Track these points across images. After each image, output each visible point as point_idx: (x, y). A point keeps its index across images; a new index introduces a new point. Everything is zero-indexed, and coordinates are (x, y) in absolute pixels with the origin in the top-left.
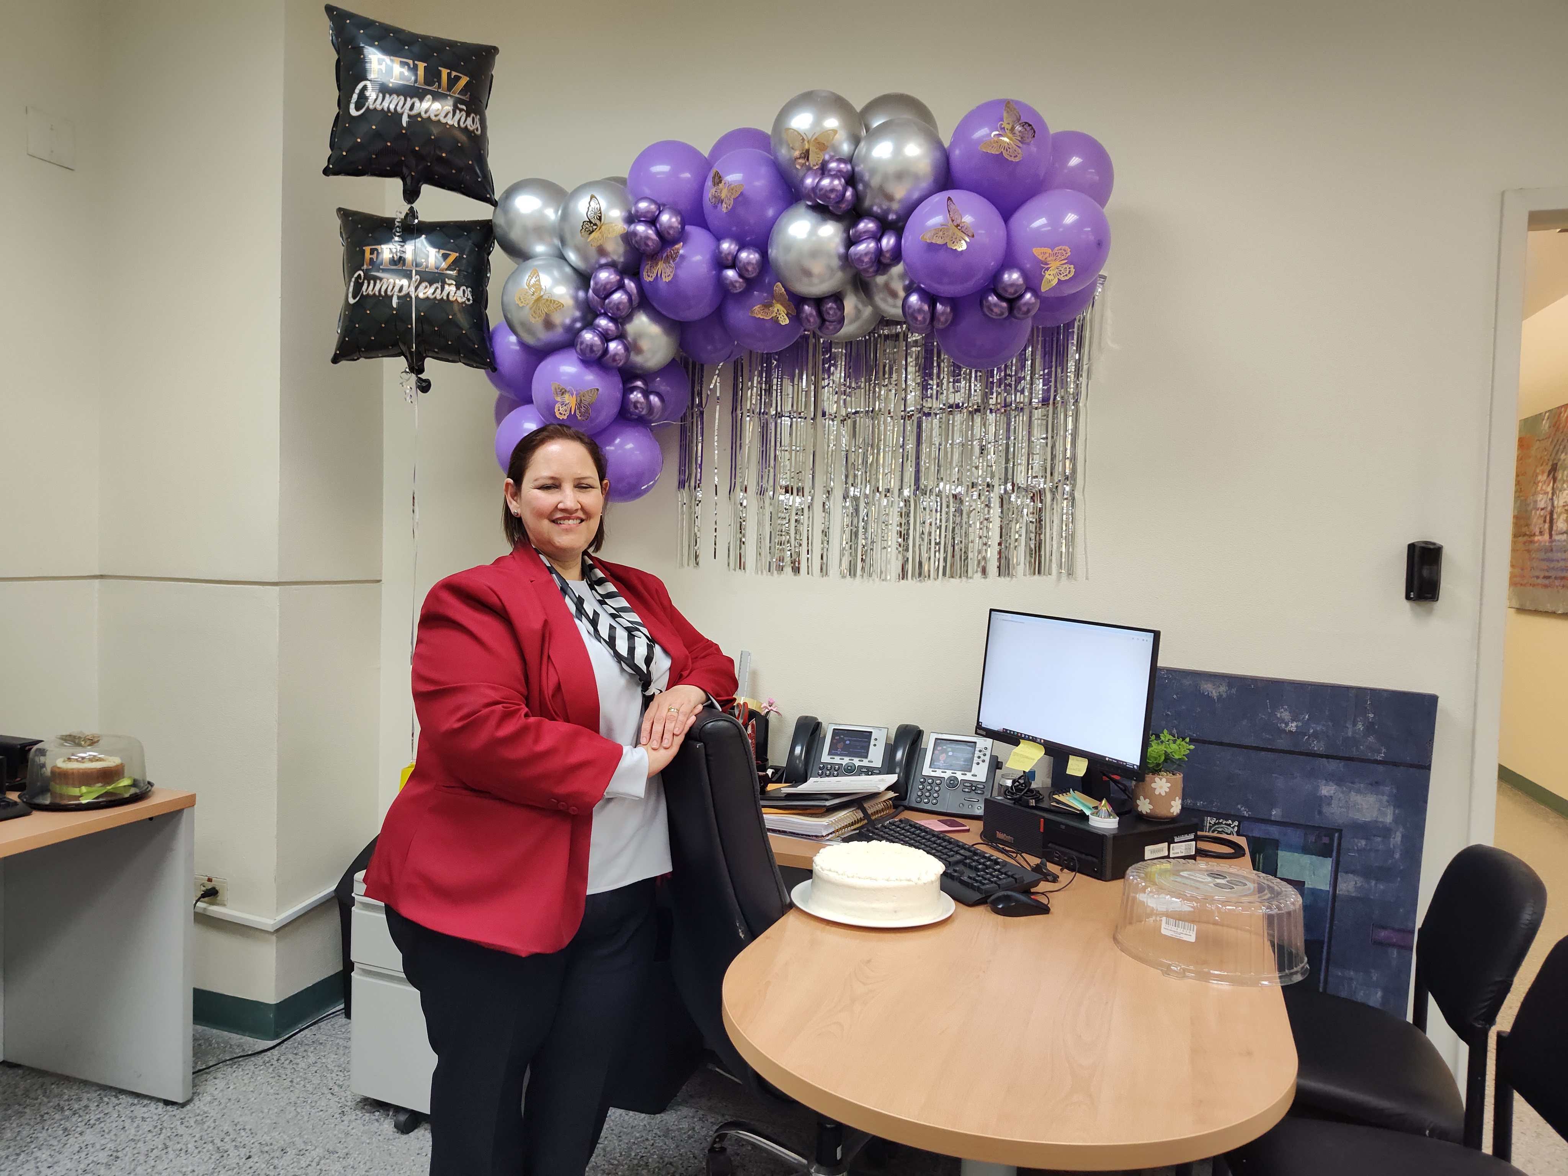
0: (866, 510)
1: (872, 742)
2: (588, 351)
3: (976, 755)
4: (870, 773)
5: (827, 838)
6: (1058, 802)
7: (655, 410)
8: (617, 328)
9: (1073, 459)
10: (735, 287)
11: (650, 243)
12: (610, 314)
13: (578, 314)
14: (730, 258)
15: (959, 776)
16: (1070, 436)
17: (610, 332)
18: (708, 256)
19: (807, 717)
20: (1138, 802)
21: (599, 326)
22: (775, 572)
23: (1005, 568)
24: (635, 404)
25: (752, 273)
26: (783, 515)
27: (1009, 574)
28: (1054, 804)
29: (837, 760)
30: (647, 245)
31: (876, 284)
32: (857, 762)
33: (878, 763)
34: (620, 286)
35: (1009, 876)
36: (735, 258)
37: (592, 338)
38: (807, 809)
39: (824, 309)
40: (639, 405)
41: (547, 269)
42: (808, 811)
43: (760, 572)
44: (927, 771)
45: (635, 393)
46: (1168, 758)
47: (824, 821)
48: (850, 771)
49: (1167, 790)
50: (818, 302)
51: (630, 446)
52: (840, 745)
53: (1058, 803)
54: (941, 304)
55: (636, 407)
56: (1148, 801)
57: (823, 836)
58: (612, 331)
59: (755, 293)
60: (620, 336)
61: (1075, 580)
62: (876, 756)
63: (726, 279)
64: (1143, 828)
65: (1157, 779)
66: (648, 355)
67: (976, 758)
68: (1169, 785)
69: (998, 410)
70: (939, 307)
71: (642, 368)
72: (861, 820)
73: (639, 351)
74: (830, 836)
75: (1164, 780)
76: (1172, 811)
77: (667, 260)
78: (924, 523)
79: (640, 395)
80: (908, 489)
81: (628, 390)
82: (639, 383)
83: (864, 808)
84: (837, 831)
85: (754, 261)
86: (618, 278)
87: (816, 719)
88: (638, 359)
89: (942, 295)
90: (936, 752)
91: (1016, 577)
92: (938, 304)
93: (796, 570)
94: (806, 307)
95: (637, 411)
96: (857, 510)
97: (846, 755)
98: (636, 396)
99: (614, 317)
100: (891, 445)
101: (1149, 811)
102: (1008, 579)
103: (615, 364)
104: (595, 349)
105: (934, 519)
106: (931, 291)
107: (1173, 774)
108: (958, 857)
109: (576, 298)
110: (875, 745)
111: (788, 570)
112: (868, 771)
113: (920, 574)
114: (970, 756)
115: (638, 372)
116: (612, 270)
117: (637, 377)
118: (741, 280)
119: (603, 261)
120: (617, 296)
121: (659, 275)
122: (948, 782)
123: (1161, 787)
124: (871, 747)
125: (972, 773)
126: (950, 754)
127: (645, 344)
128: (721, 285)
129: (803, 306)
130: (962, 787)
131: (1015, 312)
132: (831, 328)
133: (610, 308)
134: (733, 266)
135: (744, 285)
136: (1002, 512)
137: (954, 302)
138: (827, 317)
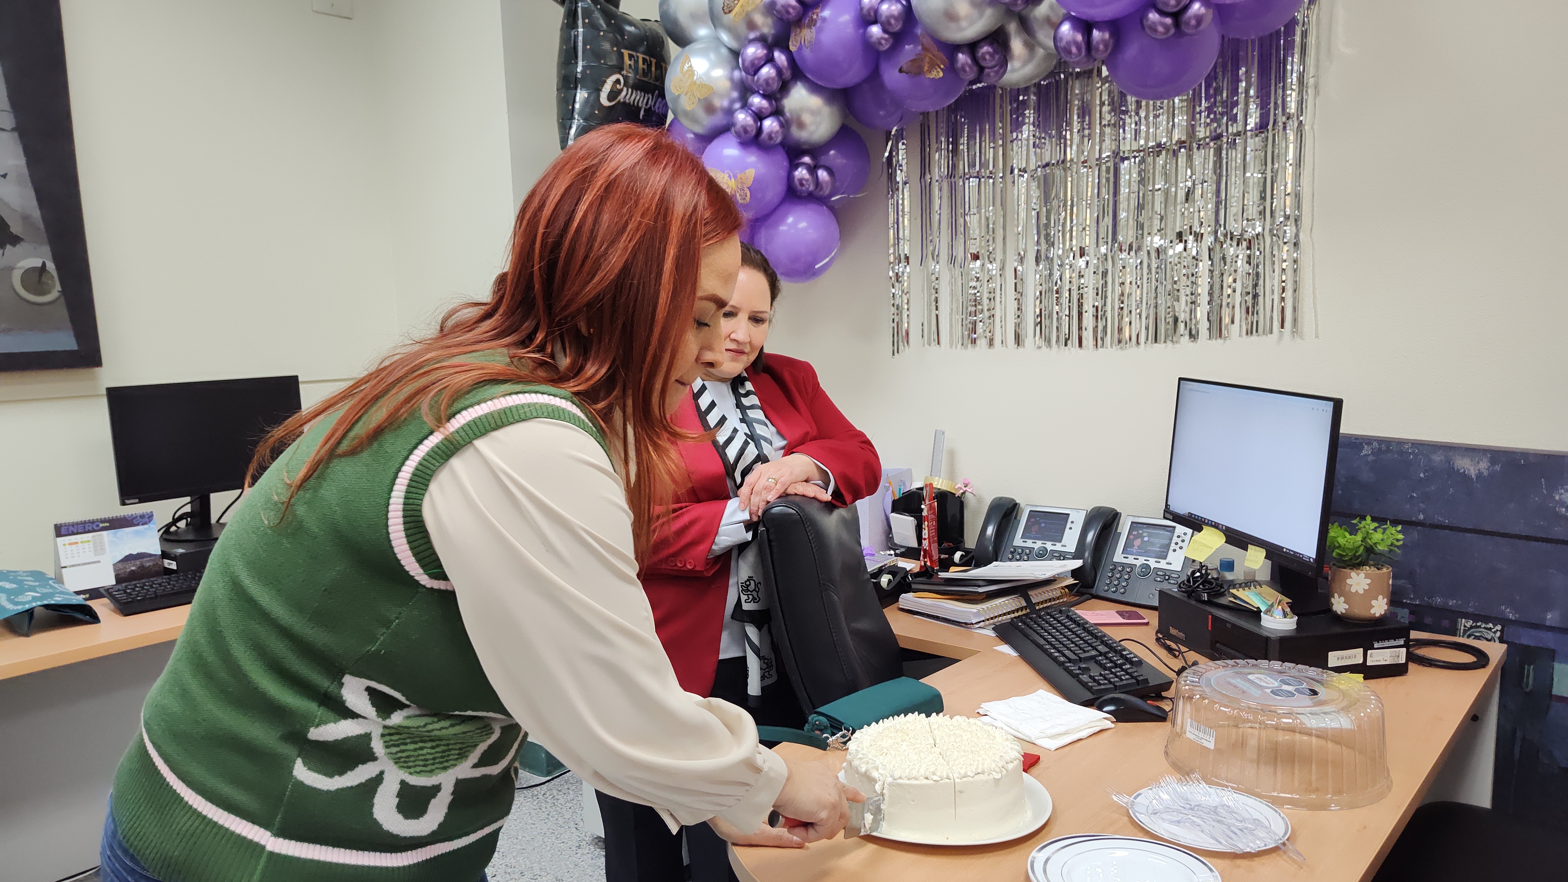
0: (1059, 273)
1: (1069, 525)
2: (742, 131)
3: (1174, 541)
4: (1062, 558)
5: (977, 626)
6: (1236, 597)
7: (824, 185)
8: (771, 104)
9: (1297, 196)
10: (880, 44)
11: (791, 10)
12: (761, 92)
13: (735, 94)
14: (872, 14)
15: (1152, 563)
16: (1290, 168)
17: (763, 110)
18: (853, 14)
19: (1002, 498)
20: (1333, 600)
21: (751, 105)
22: (970, 345)
23: (1217, 329)
24: (801, 181)
25: (897, 27)
26: (974, 284)
27: (1220, 336)
28: (1232, 599)
29: (1029, 543)
30: (788, 12)
31: (1035, 18)
32: (1049, 546)
33: (1071, 548)
34: (769, 59)
35: (1133, 677)
36: (876, 11)
37: (745, 119)
38: (964, 595)
39: (980, 54)
40: (804, 182)
41: (704, 52)
42: (966, 597)
43: (954, 346)
44: (1118, 557)
45: (800, 169)
46: (1370, 550)
47: (979, 607)
48: (1042, 555)
49: (1367, 587)
50: (972, 47)
51: (803, 225)
52: (1035, 528)
53: (1235, 599)
54: (1099, 30)
55: (802, 185)
56: (1342, 599)
57: (972, 624)
58: (766, 109)
59: (907, 47)
60: (777, 112)
61: (1302, 338)
62: (1070, 541)
63: (871, 37)
64: (1338, 630)
65: (1353, 574)
66: (812, 128)
67: (1173, 545)
68: (1369, 581)
69: (1208, 144)
70: (1096, 34)
71: (805, 143)
72: (1021, 609)
73: (801, 125)
74: (982, 624)
75: (1362, 575)
76: (1372, 611)
77: (809, 27)
78: (1123, 283)
79: (805, 172)
80: (1105, 247)
81: (794, 165)
82: (807, 159)
83: (1028, 596)
84: (992, 618)
85: (896, 13)
86: (765, 52)
87: (1013, 500)
88: (797, 133)
89: (1098, 20)
90: (1131, 537)
91: (1230, 339)
92: (1094, 31)
93: (991, 343)
94: (960, 56)
95: (804, 188)
96: (1051, 275)
97: (1039, 539)
98: (801, 173)
99: (767, 94)
100: (1085, 199)
101: (1344, 611)
102: (1220, 341)
103: (772, 142)
104: (749, 129)
105: (1135, 278)
106: (1084, 17)
107: (1378, 569)
108: (1094, 653)
109: (732, 80)
110: (1071, 528)
111: (982, 343)
112: (1060, 556)
113: (1120, 342)
114: (1167, 542)
115: (805, 147)
116: (759, 45)
117: (805, 153)
118: (886, 36)
119: (752, 36)
120: (767, 71)
121: (803, 43)
122: (1140, 570)
123: (1358, 584)
124: (1067, 529)
125: (1167, 561)
126: (1146, 539)
127: (807, 118)
128: (868, 46)
129: (957, 55)
130: (1154, 575)
131: (1183, 27)
132: (992, 74)
133: (760, 86)
134: (875, 22)
135: (891, 41)
136: (1212, 265)
137: (1115, 26)
138: (983, 64)
